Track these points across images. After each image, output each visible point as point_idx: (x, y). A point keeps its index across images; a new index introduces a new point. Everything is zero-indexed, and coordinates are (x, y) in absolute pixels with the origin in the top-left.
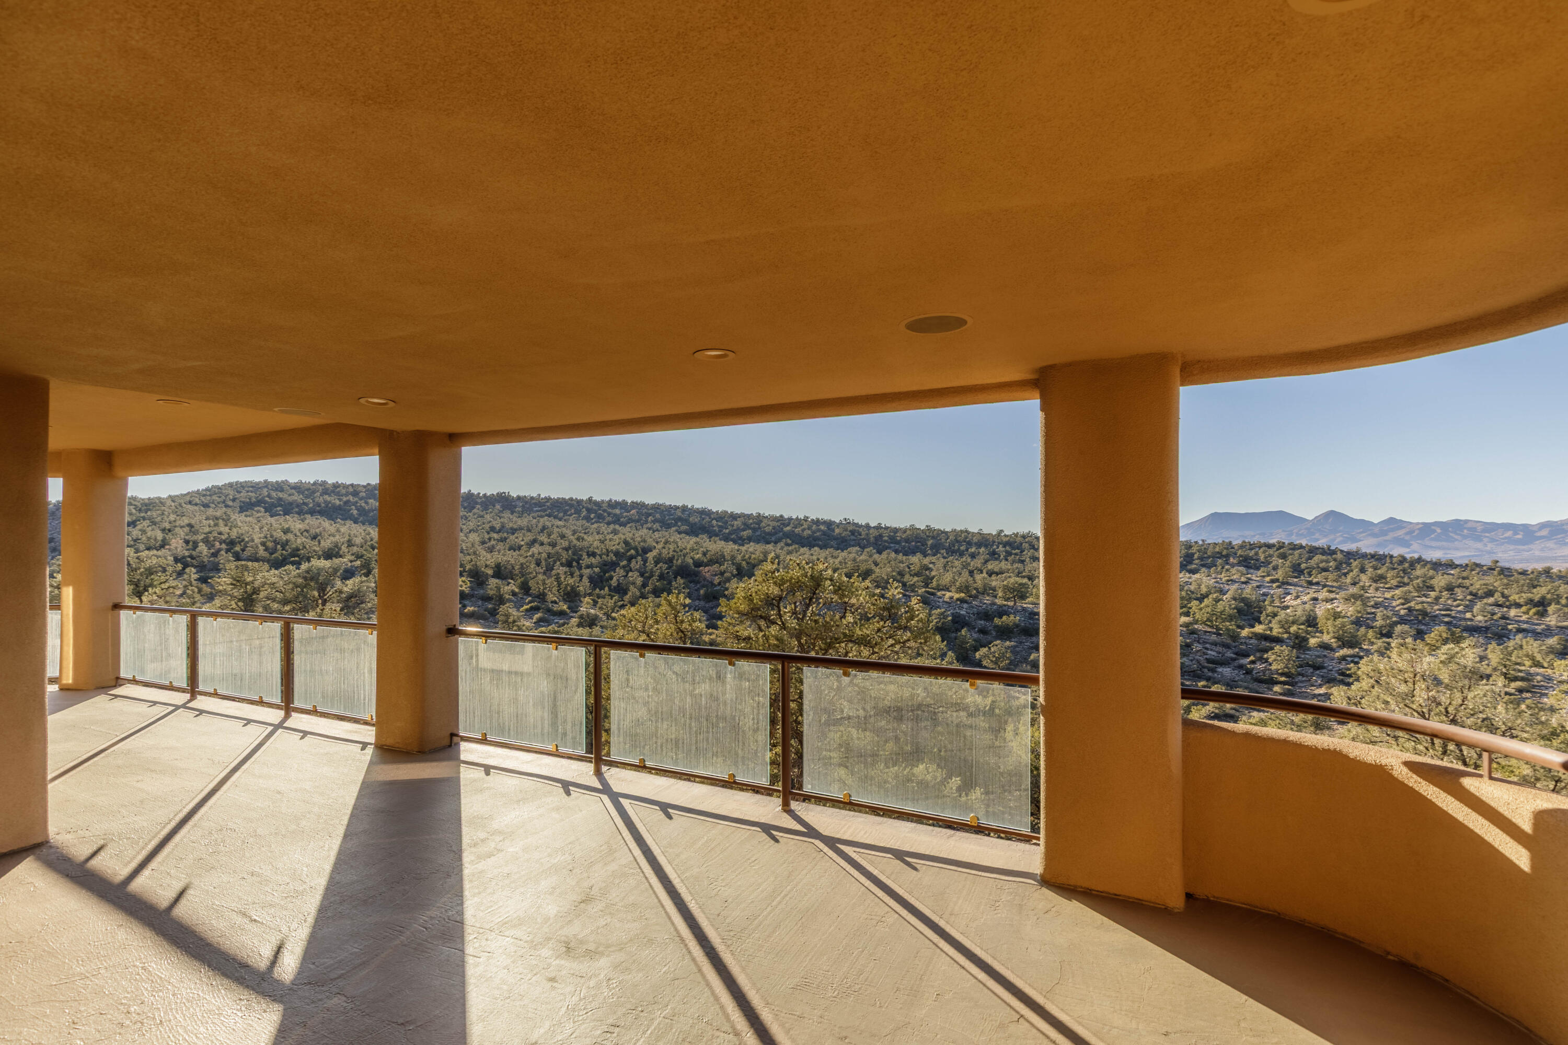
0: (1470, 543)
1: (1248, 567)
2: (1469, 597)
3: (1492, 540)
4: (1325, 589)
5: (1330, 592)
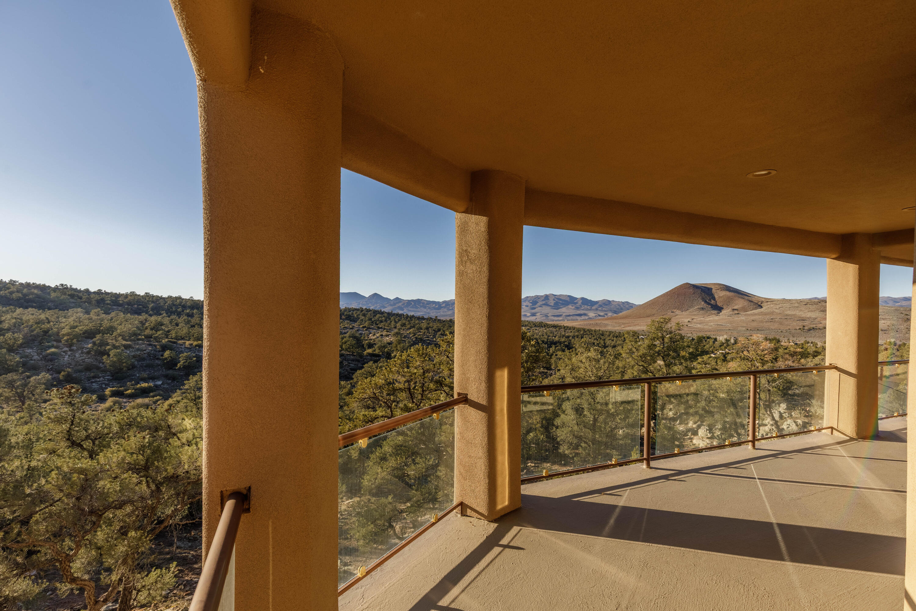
0: (422, 309)
1: (351, 321)
2: (433, 332)
4: (385, 330)
5: (387, 331)
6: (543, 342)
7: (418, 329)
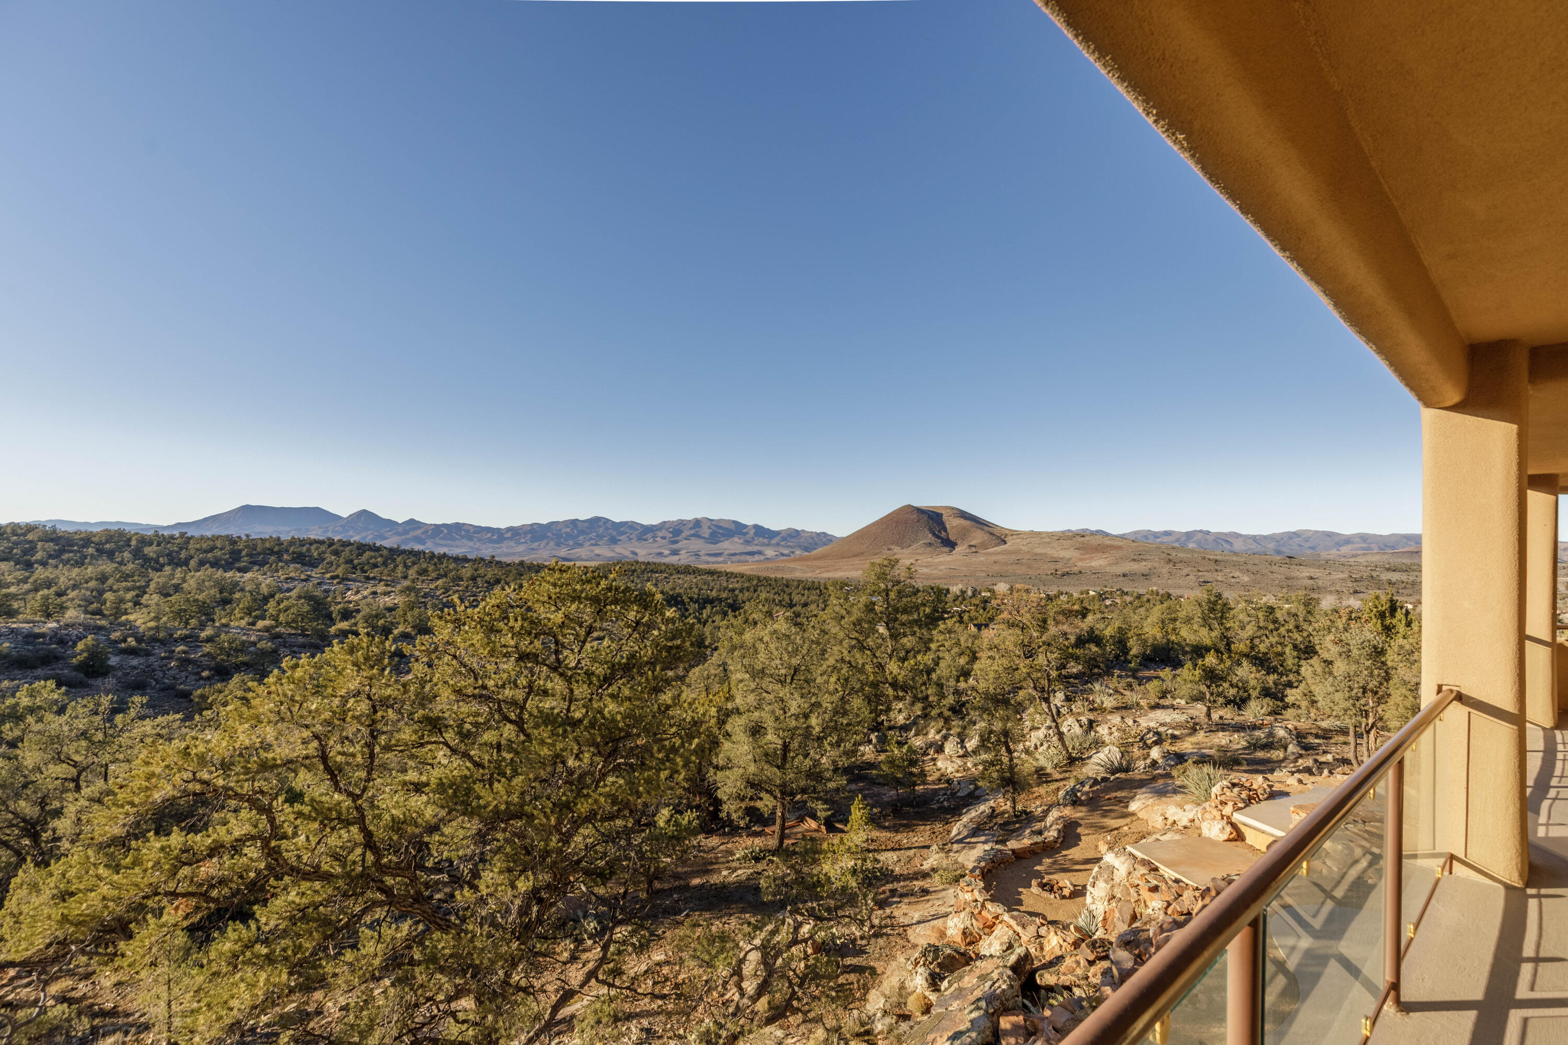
0: (465, 541)
3: (480, 540)
4: (382, 583)
5: (387, 585)
6: (691, 599)
7: (454, 580)
